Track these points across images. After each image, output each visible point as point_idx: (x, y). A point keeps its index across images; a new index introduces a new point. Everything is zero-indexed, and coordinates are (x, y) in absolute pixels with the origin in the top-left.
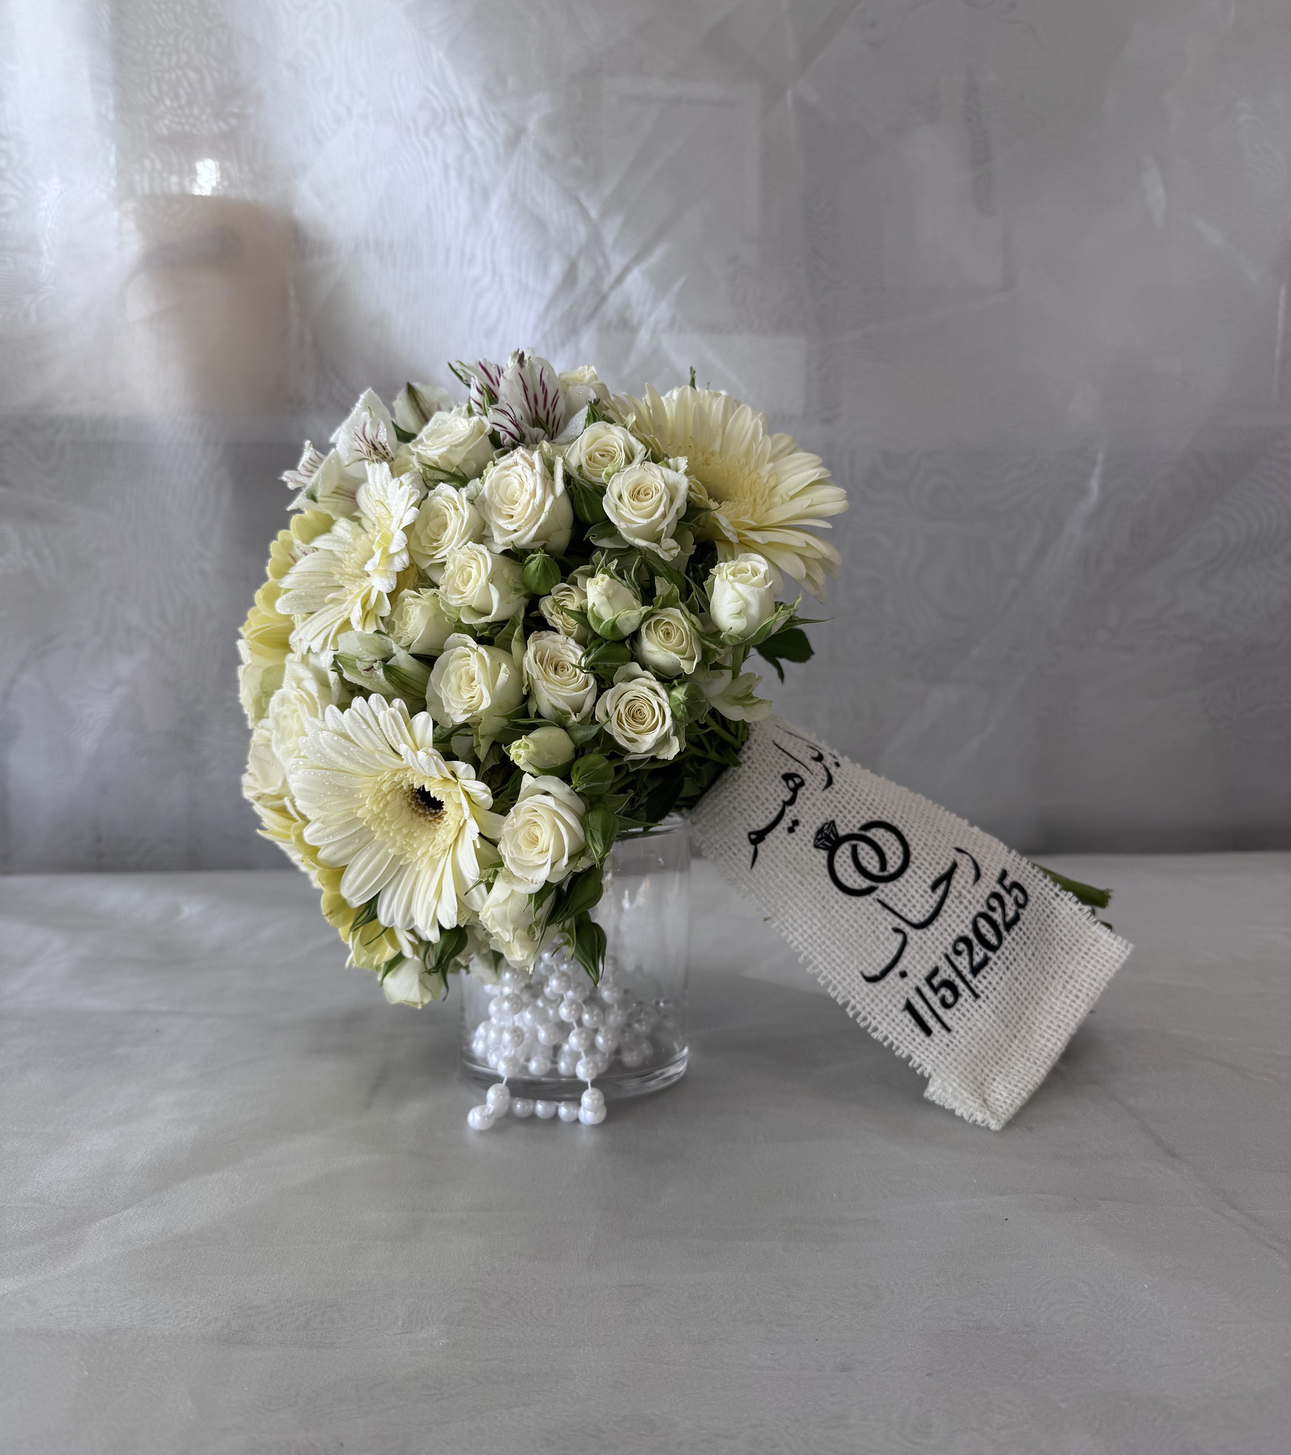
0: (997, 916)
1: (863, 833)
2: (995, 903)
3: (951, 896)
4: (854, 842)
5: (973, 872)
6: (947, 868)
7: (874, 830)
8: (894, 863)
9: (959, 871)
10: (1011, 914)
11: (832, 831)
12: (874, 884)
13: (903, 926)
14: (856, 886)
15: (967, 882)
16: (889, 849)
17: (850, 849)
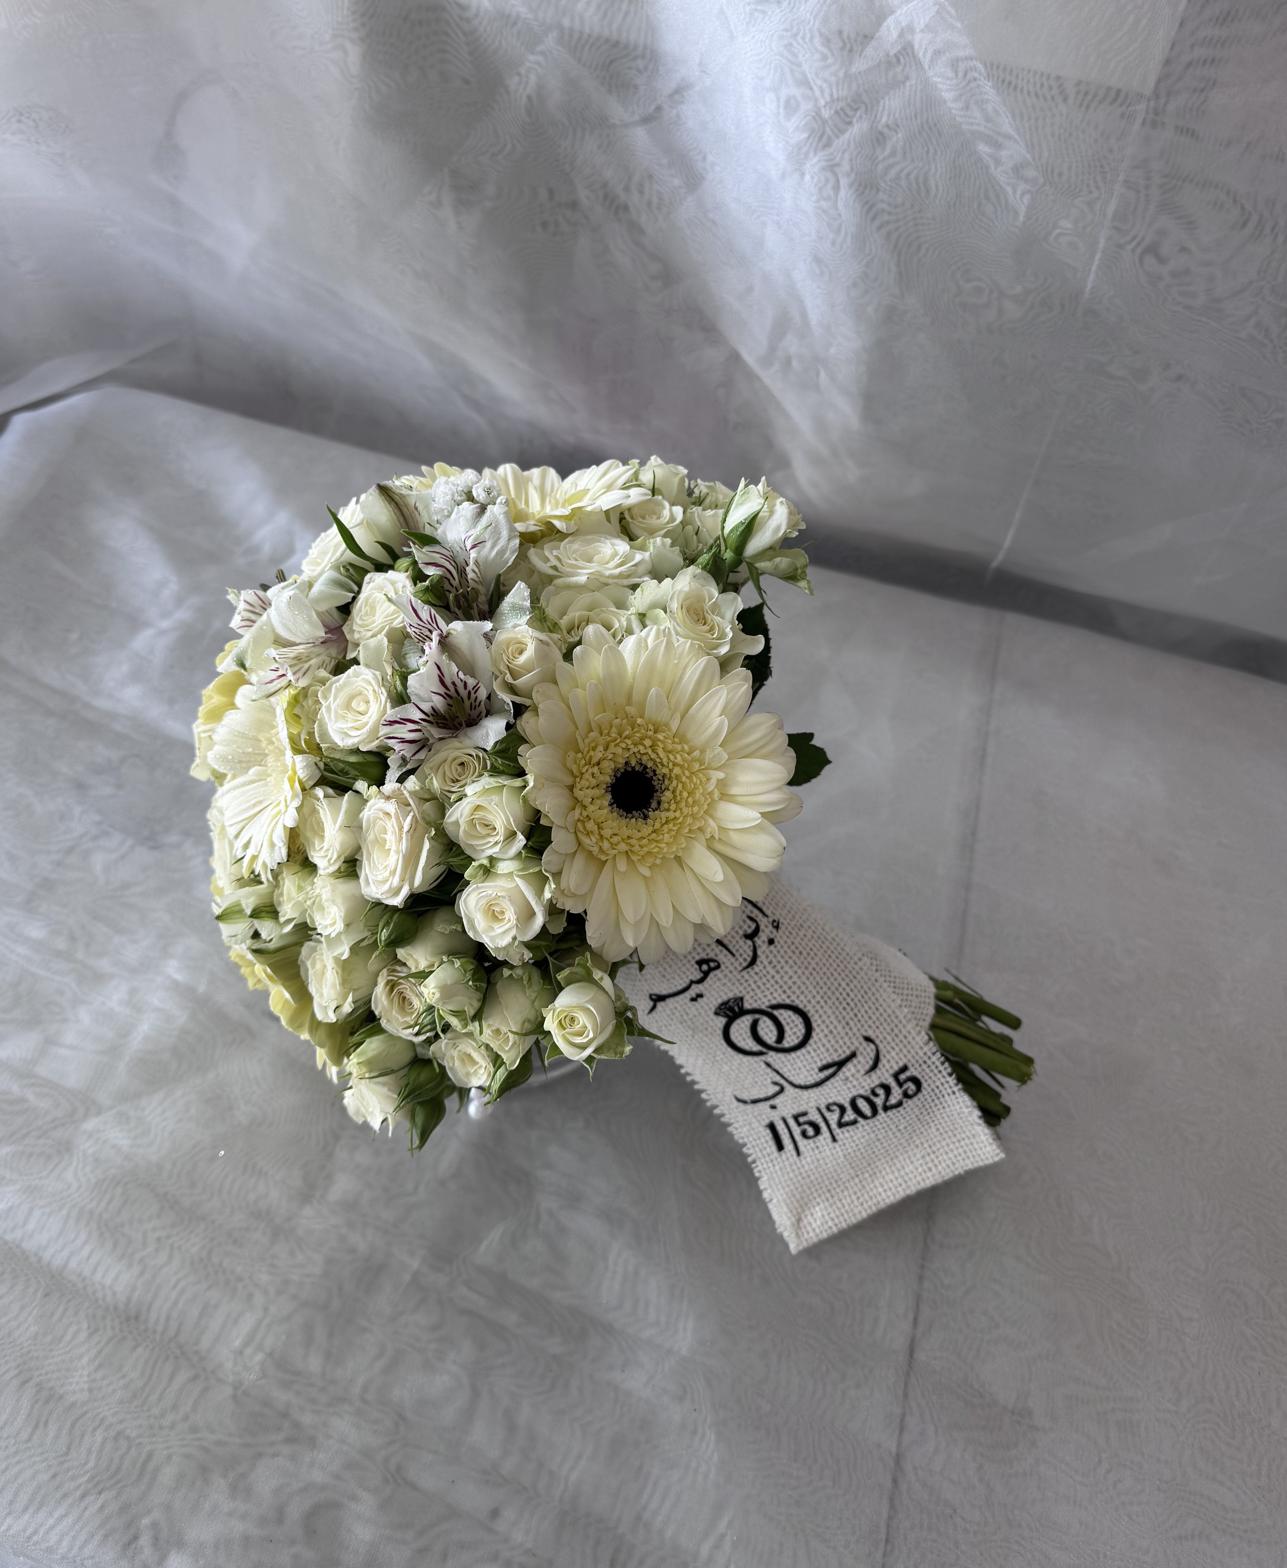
0: (879, 1101)
1: (770, 1010)
2: (881, 1092)
3: (837, 1078)
4: (757, 1016)
5: (871, 1063)
6: (843, 1056)
7: (782, 1011)
8: (790, 1040)
9: (855, 1061)
10: (893, 1101)
11: (738, 1005)
12: (764, 1050)
13: (782, 1082)
14: (747, 1048)
15: (858, 1071)
16: (791, 1029)
17: (751, 1021)
